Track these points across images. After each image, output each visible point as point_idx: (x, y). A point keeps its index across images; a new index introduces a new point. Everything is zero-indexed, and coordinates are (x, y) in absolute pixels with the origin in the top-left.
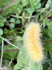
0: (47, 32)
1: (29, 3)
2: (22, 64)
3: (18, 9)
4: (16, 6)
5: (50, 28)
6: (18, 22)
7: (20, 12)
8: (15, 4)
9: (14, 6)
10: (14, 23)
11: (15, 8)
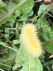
0: (42, 35)
1: (21, 13)
2: (22, 61)
3: (12, 20)
4: (9, 18)
5: (45, 31)
6: (13, 32)
7: (14, 22)
8: (9, 17)
9: (8, 18)
10: (9, 33)
11: (9, 19)
